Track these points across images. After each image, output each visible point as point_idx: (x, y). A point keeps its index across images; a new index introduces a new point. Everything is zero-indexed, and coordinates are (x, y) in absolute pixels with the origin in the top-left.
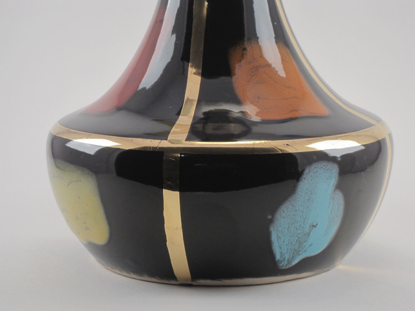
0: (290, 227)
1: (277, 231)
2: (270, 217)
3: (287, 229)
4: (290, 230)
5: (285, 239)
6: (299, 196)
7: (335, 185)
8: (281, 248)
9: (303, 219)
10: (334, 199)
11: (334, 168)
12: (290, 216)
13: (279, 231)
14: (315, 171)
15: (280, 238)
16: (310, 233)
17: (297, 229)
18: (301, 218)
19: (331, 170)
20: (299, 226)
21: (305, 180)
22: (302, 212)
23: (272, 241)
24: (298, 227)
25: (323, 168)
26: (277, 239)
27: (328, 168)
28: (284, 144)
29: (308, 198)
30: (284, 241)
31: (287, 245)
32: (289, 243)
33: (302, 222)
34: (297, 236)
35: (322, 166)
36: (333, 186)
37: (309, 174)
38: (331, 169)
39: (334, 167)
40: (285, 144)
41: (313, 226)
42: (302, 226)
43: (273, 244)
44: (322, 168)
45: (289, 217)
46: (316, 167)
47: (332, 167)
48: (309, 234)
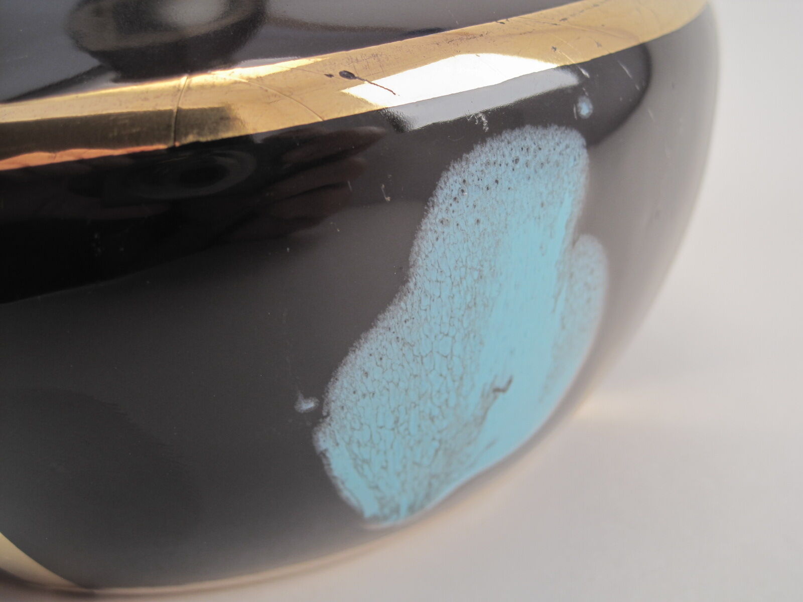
0: (401, 421)
1: (349, 443)
2: (307, 405)
3: (393, 429)
4: (402, 429)
5: (387, 461)
6: (425, 302)
7: (573, 224)
8: (377, 487)
9: (454, 381)
10: (571, 275)
11: (568, 150)
12: (397, 385)
13: (358, 442)
14: (488, 180)
15: (366, 461)
16: (484, 417)
17: (432, 419)
18: (445, 378)
19: (557, 164)
20: (440, 407)
21: (446, 230)
22: (446, 357)
23: (335, 477)
24: (436, 412)
25: (522, 160)
26: (356, 466)
27: (541, 156)
28: (330, 76)
29: (469, 298)
30: (385, 468)
31: (398, 474)
32: (405, 467)
33: (448, 392)
34: (434, 439)
35: (517, 153)
36: (567, 227)
37: (462, 200)
38: (555, 157)
39: (567, 147)
40: (336, 73)
41: (497, 390)
42: (452, 403)
43: (343, 483)
44: (516, 161)
45: (391, 386)
46: (493, 159)
47: (558, 149)
48: (480, 420)
